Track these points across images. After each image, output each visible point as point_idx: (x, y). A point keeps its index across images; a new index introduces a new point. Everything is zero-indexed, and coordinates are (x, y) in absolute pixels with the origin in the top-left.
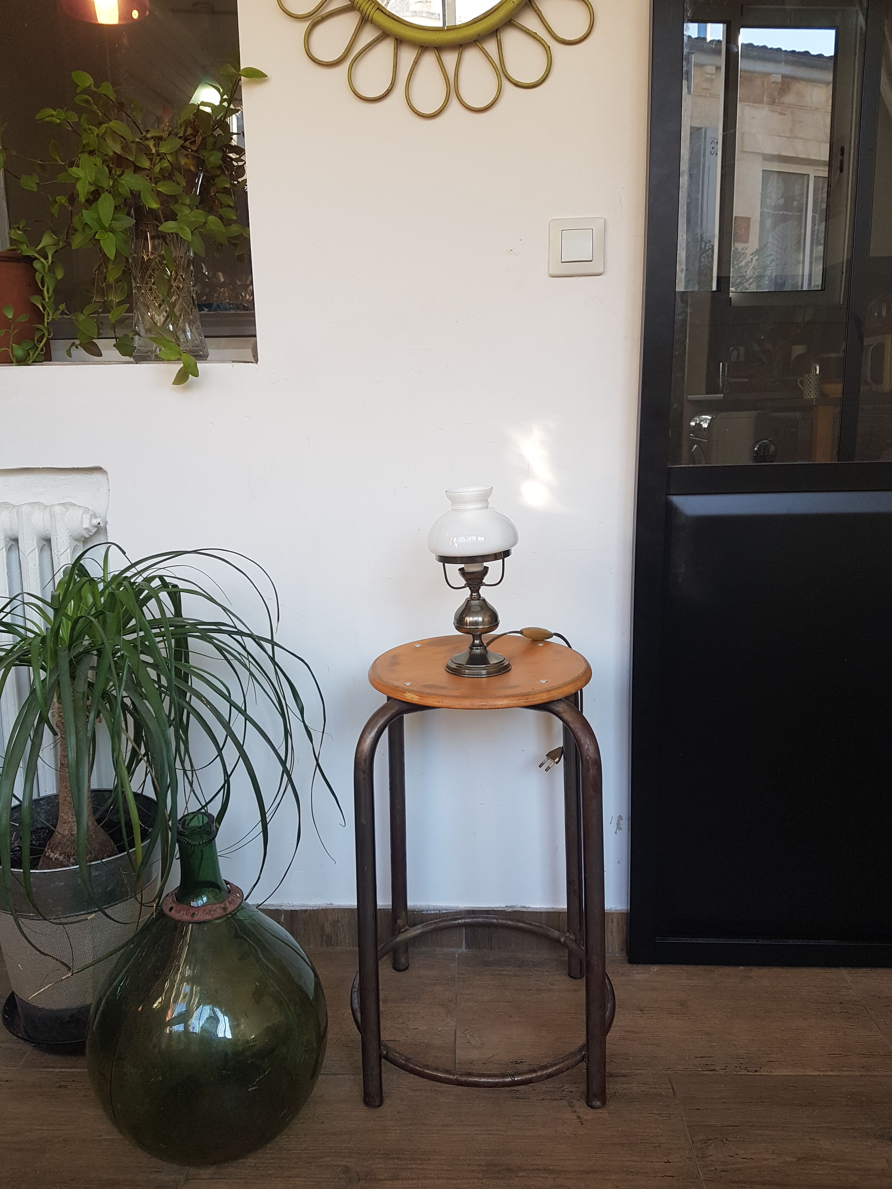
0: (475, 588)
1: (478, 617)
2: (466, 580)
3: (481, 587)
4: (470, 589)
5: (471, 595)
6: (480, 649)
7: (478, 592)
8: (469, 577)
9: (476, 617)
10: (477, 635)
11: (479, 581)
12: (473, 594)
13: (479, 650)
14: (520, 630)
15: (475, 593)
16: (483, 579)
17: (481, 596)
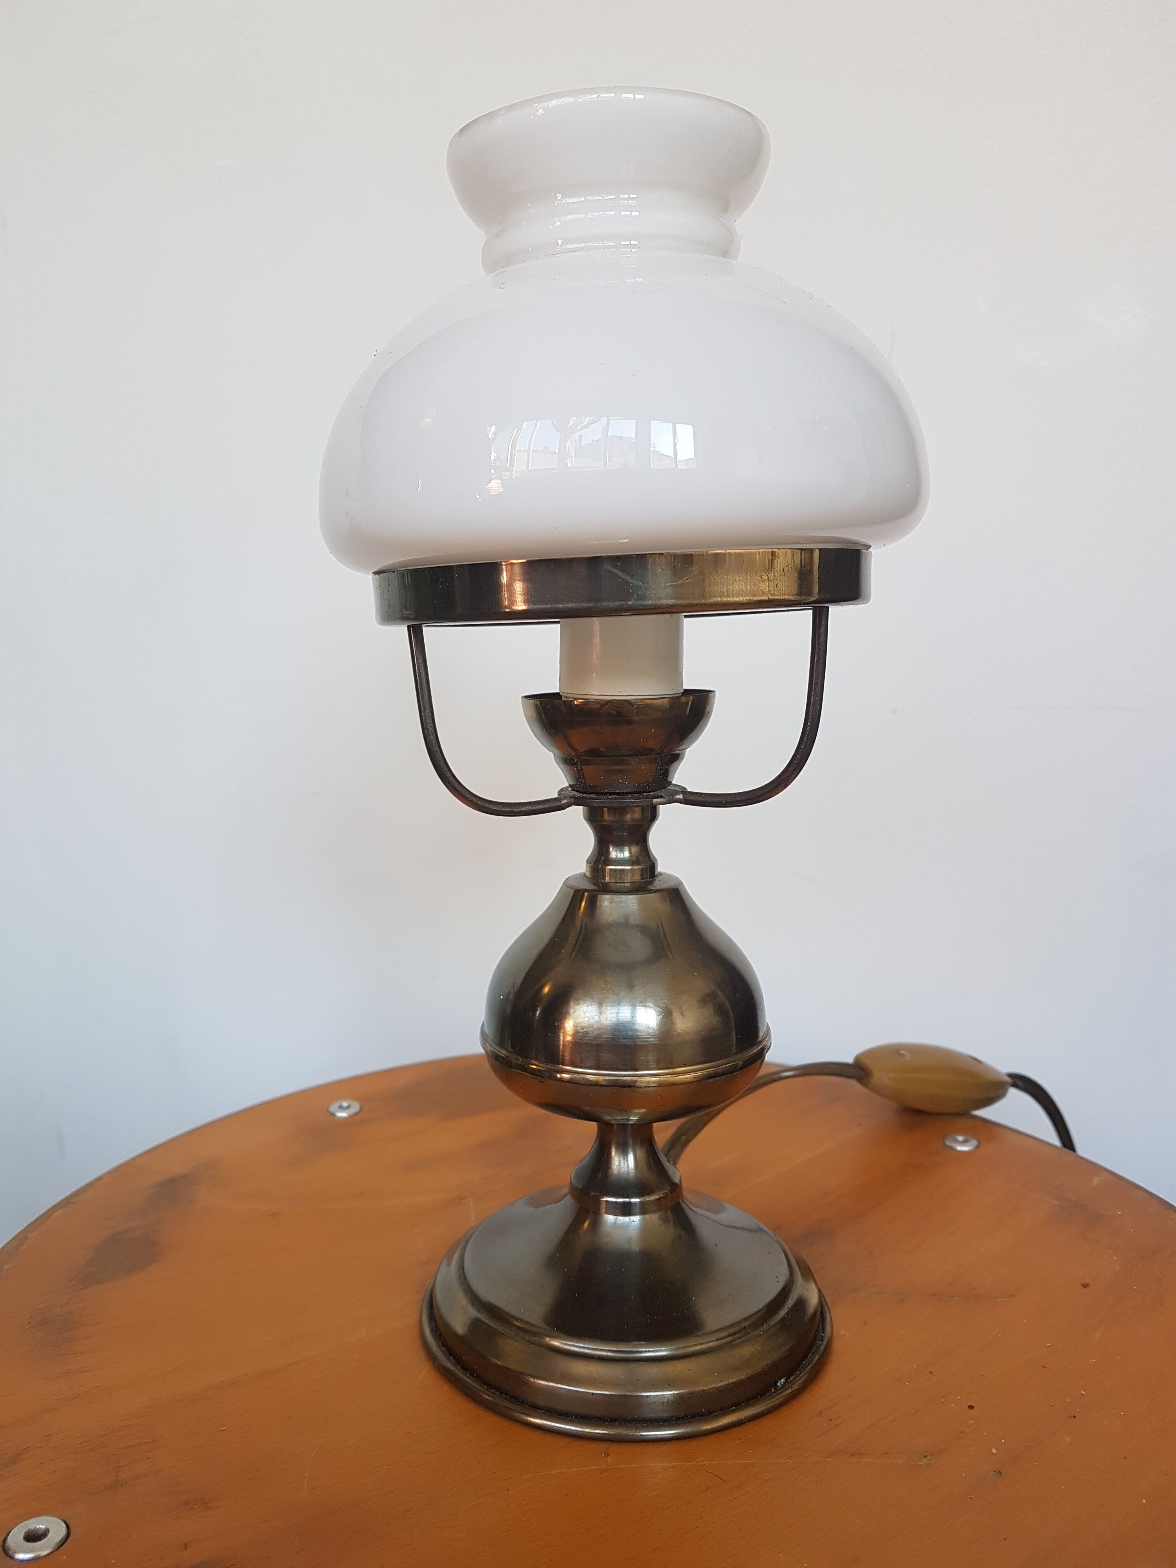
0: (621, 811)
1: (634, 1006)
2: (569, 761)
3: (663, 809)
4: (593, 818)
5: (599, 860)
6: (643, 1210)
7: (642, 841)
8: (583, 739)
9: (618, 1003)
10: (624, 1126)
11: (644, 769)
12: (614, 854)
13: (636, 1219)
14: (850, 1060)
15: (620, 845)
16: (676, 758)
17: (660, 868)
